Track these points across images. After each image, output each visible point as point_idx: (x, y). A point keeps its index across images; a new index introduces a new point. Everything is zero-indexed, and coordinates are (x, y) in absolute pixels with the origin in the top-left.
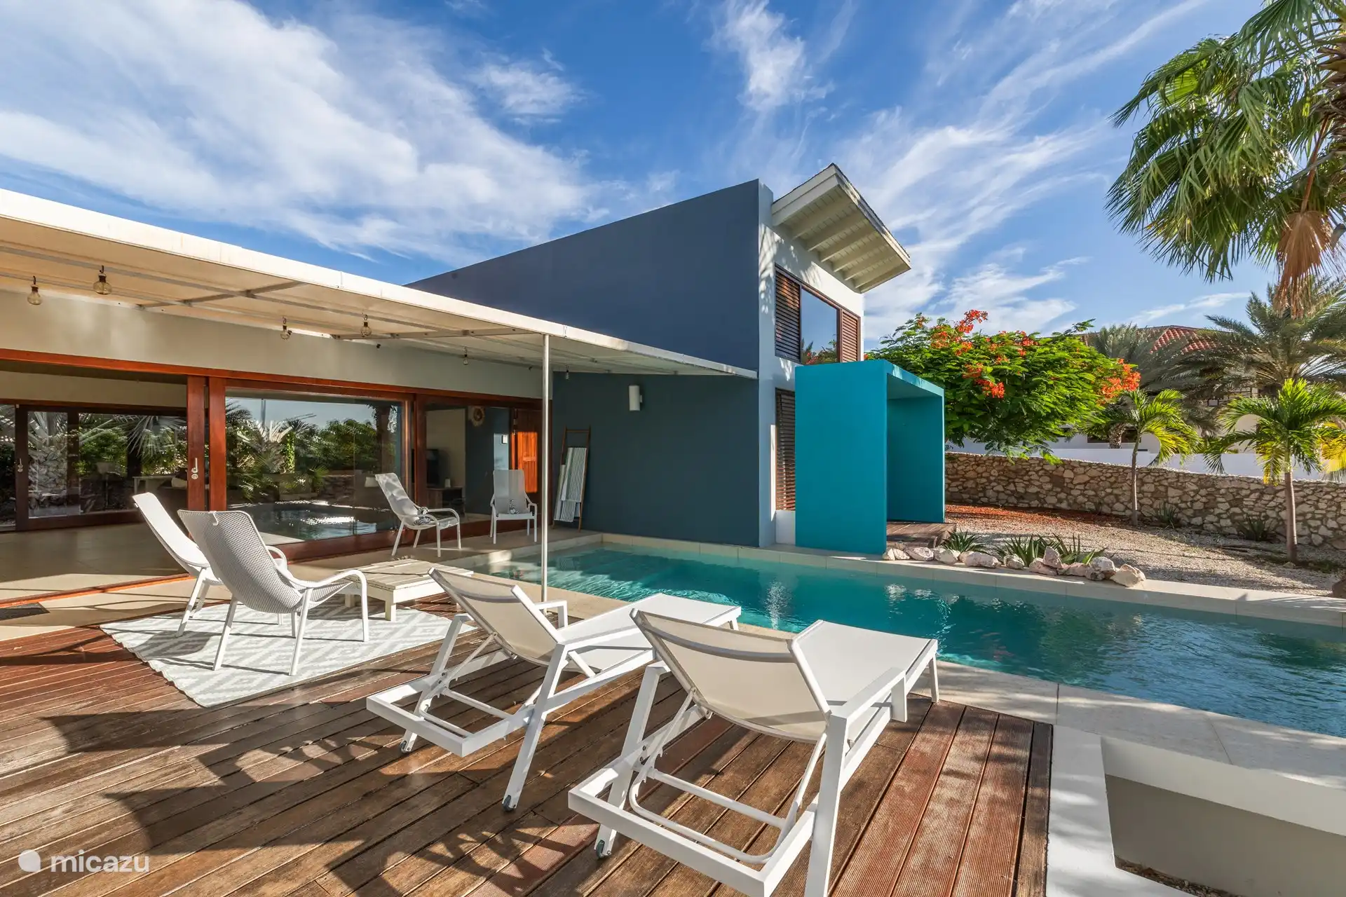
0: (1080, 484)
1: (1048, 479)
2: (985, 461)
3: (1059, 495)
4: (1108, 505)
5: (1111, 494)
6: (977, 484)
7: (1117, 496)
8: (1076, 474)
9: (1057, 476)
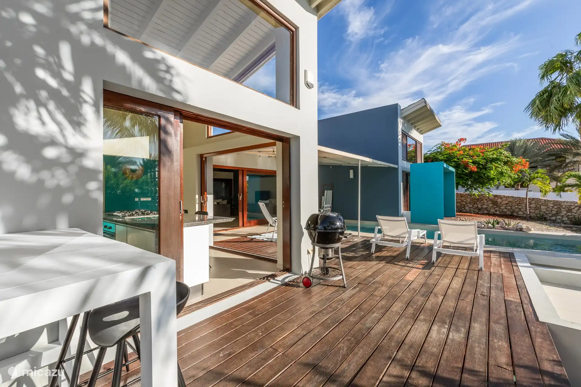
0: (504, 204)
1: (491, 202)
2: (464, 195)
3: (496, 209)
4: (516, 212)
5: (518, 208)
6: (461, 204)
7: (520, 209)
8: (502, 200)
9: (495, 201)
